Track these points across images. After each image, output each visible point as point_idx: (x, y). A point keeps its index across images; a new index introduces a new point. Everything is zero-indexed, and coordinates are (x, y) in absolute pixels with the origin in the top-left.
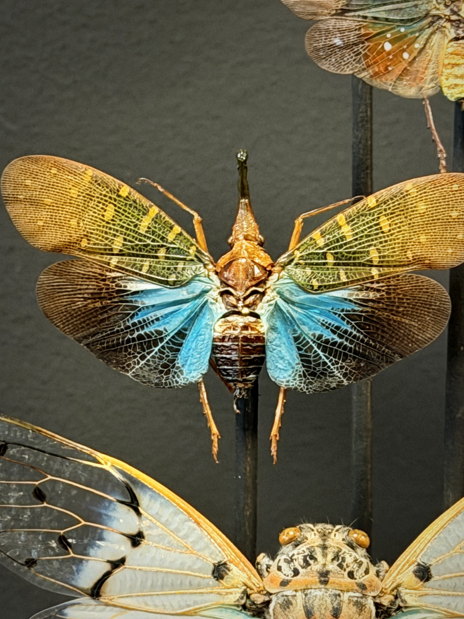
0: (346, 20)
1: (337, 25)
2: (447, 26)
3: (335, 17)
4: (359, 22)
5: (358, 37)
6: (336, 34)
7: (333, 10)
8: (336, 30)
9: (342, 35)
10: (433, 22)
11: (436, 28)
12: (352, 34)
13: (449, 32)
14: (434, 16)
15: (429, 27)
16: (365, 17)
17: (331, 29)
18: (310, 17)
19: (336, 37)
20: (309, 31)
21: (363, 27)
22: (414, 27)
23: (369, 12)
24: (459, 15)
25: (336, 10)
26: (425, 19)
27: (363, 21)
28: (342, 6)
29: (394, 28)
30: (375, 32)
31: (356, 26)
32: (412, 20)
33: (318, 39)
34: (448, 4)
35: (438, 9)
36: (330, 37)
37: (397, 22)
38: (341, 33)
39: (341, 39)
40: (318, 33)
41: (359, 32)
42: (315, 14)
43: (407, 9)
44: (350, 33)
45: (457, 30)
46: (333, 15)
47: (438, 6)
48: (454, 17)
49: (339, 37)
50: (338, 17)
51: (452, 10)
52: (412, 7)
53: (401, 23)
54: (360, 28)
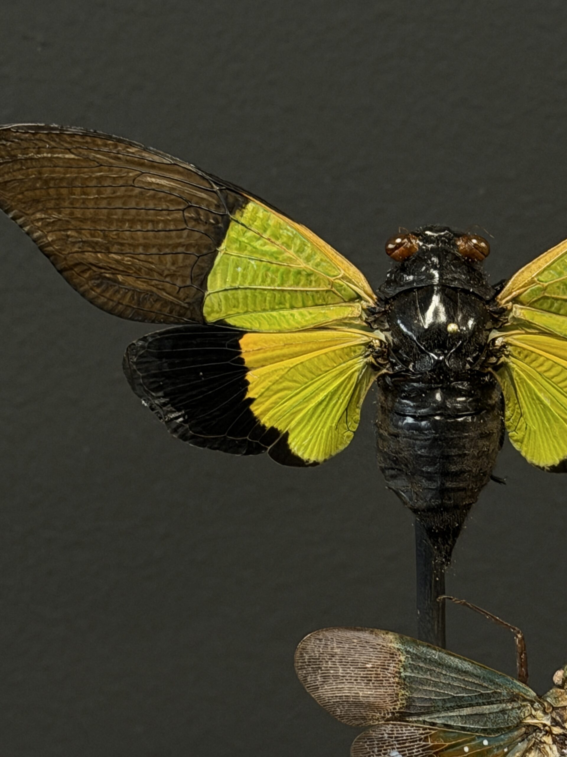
0: (406, 726)
1: (395, 732)
2: (547, 741)
3: (391, 722)
4: (424, 729)
5: (423, 750)
6: (392, 745)
7: (388, 713)
8: (393, 739)
9: (402, 746)
10: (527, 734)
11: (532, 743)
12: (416, 745)
13: (551, 749)
14: (529, 726)
15: (523, 740)
16: (434, 724)
17: (386, 738)
18: (357, 723)
19: (393, 749)
20: (355, 740)
21: (430, 736)
22: (502, 740)
23: (438, 717)
24: (564, 728)
25: (393, 713)
26: (517, 730)
27: (430, 729)
28: (400, 708)
29: (474, 740)
30: (447, 744)
31: (422, 734)
32: (498, 730)
33: (368, 750)
34: (547, 711)
35: (534, 717)
36: (385, 748)
37: (477, 732)
38: (399, 744)
39: (400, 752)
40: (368, 743)
41: (424, 743)
42: (364, 718)
43: (492, 716)
44: (412, 744)
45: (562, 748)
46: (388, 720)
47: (534, 713)
48: (557, 730)
49: (398, 748)
50: (395, 722)
51: (553, 720)
52: (497, 712)
53: (484, 733)
54: (426, 738)
